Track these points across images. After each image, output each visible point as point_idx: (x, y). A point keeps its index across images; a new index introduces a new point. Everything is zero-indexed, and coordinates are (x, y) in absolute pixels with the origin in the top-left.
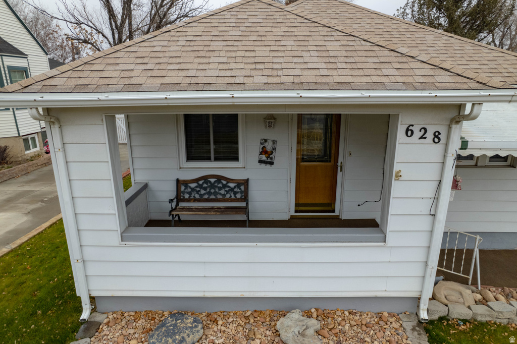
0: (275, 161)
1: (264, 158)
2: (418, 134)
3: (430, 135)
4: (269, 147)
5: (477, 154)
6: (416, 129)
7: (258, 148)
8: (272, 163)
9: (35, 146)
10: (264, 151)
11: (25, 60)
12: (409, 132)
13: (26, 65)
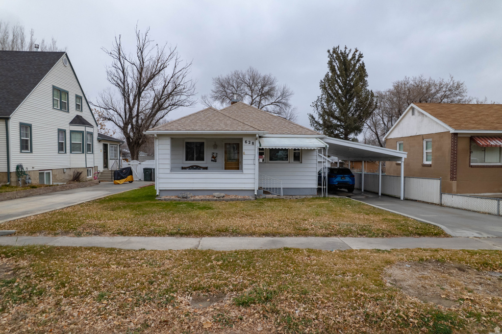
0: (217, 160)
1: (213, 159)
2: (248, 143)
3: (251, 143)
4: (215, 155)
5: (264, 148)
6: (247, 141)
7: (211, 156)
8: (216, 161)
9: (90, 175)
10: (213, 157)
11: (92, 129)
12: (246, 142)
13: (92, 131)
